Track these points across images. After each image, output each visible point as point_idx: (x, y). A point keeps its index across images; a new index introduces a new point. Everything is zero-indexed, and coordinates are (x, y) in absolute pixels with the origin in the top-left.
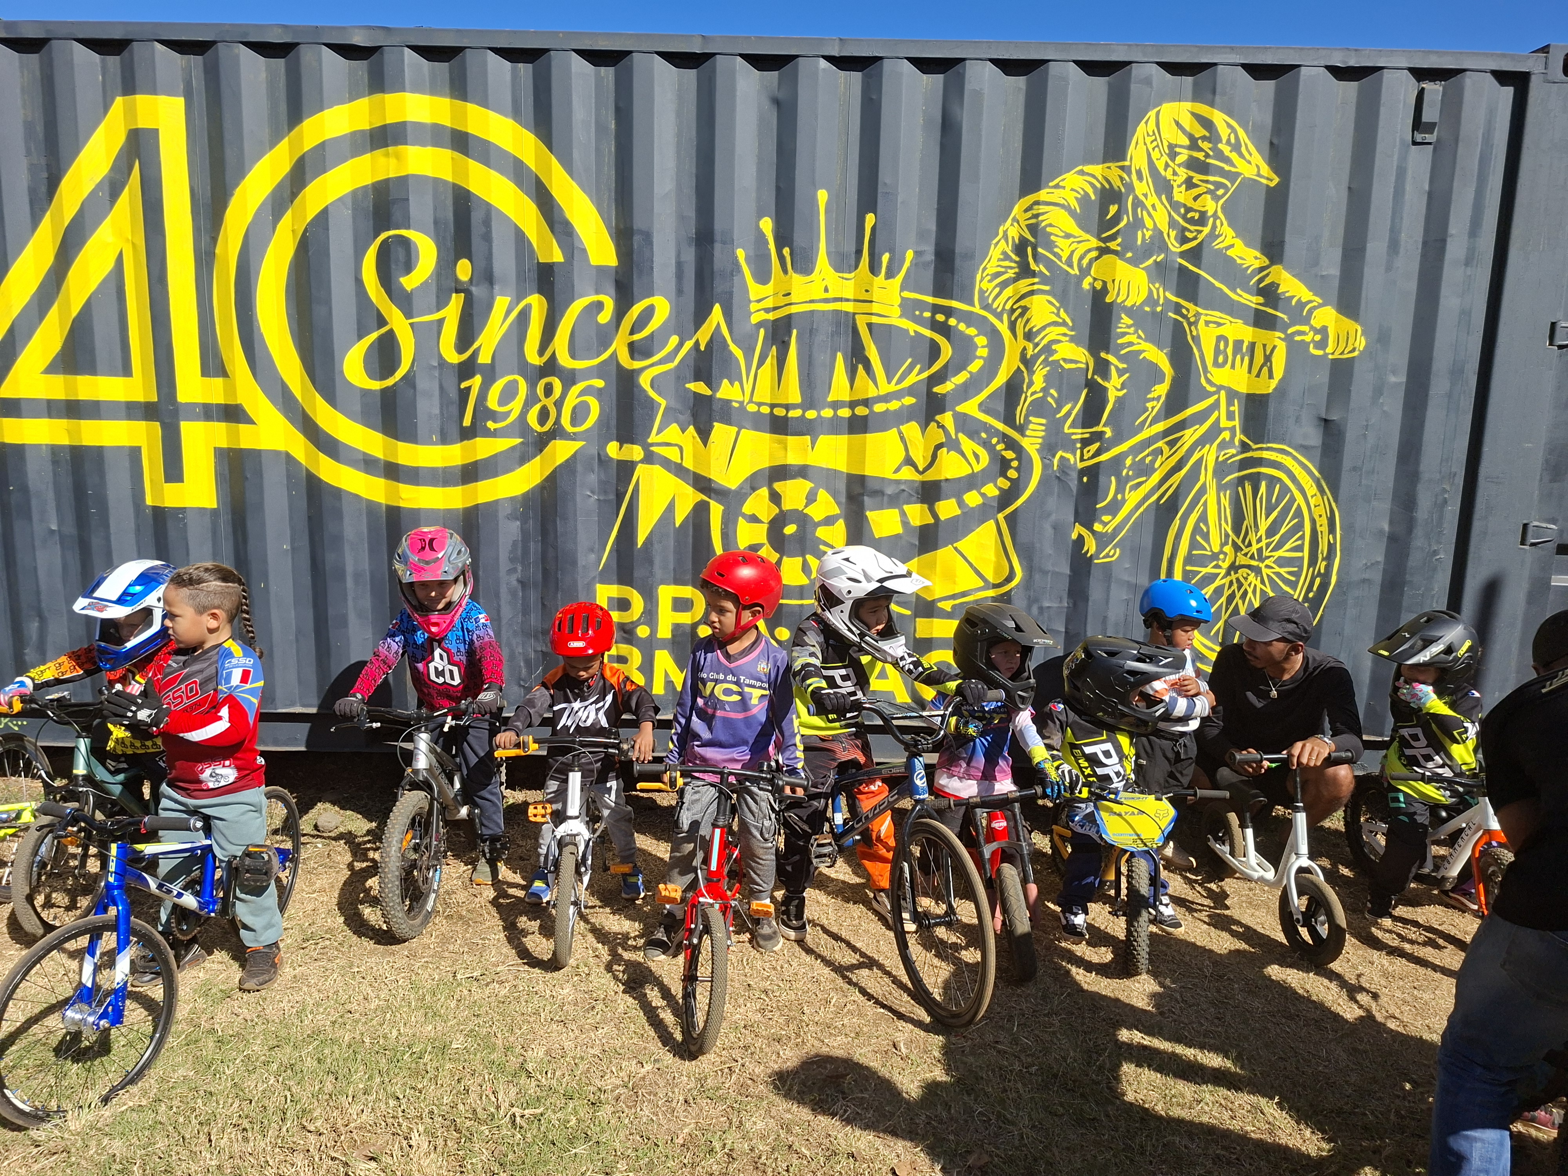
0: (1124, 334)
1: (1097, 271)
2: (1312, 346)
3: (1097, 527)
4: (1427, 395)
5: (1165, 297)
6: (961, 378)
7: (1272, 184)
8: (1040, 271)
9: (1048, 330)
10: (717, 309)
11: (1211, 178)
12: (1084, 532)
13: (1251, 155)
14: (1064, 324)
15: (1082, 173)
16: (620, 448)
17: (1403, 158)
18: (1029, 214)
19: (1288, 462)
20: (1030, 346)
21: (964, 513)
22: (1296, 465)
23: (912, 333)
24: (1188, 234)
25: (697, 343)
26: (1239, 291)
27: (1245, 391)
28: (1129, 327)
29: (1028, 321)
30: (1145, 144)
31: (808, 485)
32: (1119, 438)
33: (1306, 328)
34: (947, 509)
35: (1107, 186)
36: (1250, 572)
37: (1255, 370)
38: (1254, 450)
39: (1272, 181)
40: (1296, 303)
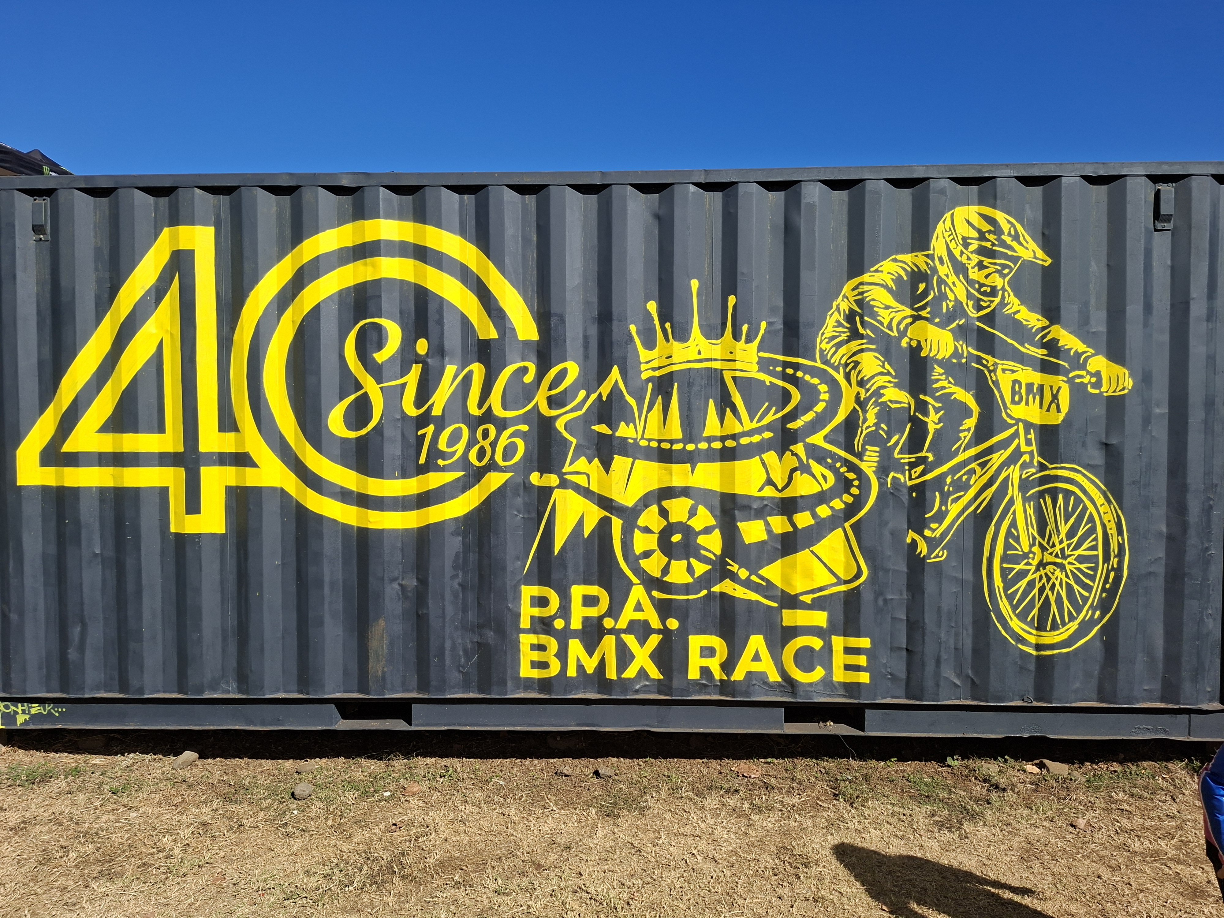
0: (938, 381)
1: (912, 333)
2: (1089, 386)
3: (927, 533)
4: (1187, 423)
5: (968, 351)
6: (809, 417)
7: (1047, 264)
8: (867, 334)
9: (876, 378)
10: (615, 369)
11: (998, 261)
12: (917, 537)
13: (1027, 243)
14: (889, 374)
15: (895, 260)
16: (541, 477)
17: (1149, 241)
18: (856, 292)
19: (1079, 478)
20: (862, 391)
21: (817, 523)
22: (1086, 480)
23: (768, 384)
24: (982, 303)
25: (600, 395)
26: (1026, 345)
27: (1039, 423)
28: (941, 375)
29: (860, 372)
30: (944, 237)
31: (690, 502)
32: (939, 462)
33: (1083, 373)
34: (803, 520)
35: (916, 270)
36: (1056, 568)
37: (1045, 406)
38: (1050, 469)
39: (1046, 261)
40: (1074, 353)
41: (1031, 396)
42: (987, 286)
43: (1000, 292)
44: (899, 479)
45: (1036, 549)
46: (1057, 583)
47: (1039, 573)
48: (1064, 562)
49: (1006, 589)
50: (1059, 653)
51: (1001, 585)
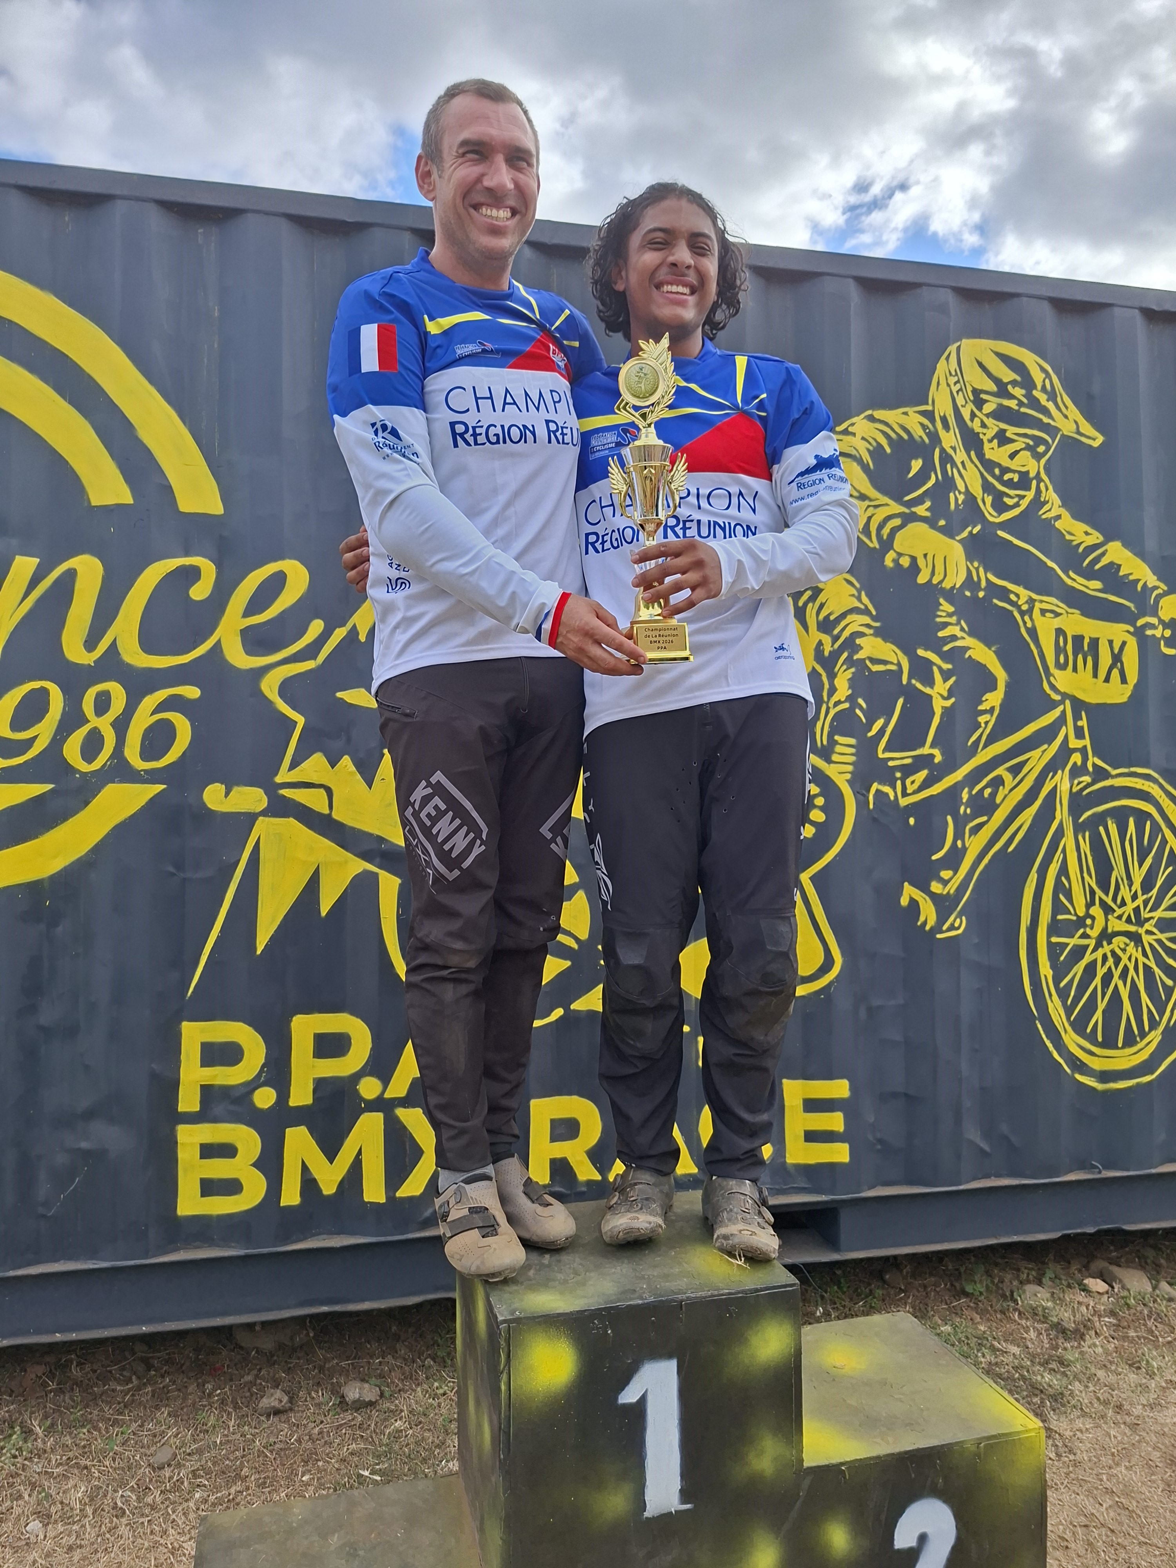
0: (946, 625)
1: (901, 544)
2: (1162, 642)
3: (935, 887)
5: (987, 579)
7: (1096, 444)
9: (850, 618)
11: (1028, 432)
12: (918, 895)
14: (866, 612)
15: (871, 418)
16: (227, 795)
19: (1155, 790)
20: (827, 640)
24: (1006, 500)
25: (354, 631)
26: (1071, 574)
27: (1093, 701)
28: (950, 615)
29: (822, 606)
30: (948, 385)
32: (951, 763)
33: (1154, 620)
35: (905, 437)
36: (1127, 941)
37: (1102, 674)
38: (1113, 777)
39: (1094, 439)
40: (1142, 588)
41: (1080, 657)
42: (1014, 471)
43: (1034, 483)
44: (887, 795)
45: (1096, 911)
46: (1131, 967)
47: (1100, 952)
48: (1141, 931)
49: (1057, 980)
50: (1138, 1084)
51: (1050, 973)
